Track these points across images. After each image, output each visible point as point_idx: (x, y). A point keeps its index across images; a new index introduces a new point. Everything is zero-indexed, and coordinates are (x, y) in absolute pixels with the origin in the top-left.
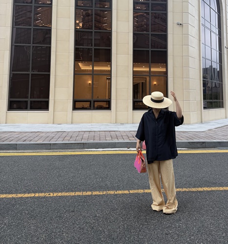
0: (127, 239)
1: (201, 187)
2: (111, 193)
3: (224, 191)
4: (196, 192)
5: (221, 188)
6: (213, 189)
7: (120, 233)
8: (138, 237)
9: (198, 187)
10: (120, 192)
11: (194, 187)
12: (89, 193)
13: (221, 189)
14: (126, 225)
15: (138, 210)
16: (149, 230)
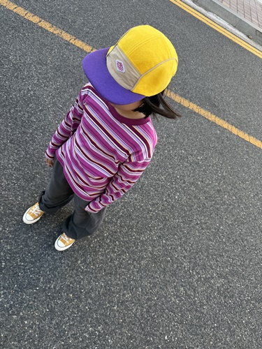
0: (12, 111)
1: (191, 101)
2: (64, 38)
3: (213, 122)
4: (176, 102)
5: (213, 116)
6: (203, 112)
7: (11, 98)
8: (29, 117)
9: (186, 98)
10: (79, 43)
11: (181, 96)
12: (35, 19)
13: (212, 118)
14: (32, 93)
15: (72, 82)
16: (55, 117)
